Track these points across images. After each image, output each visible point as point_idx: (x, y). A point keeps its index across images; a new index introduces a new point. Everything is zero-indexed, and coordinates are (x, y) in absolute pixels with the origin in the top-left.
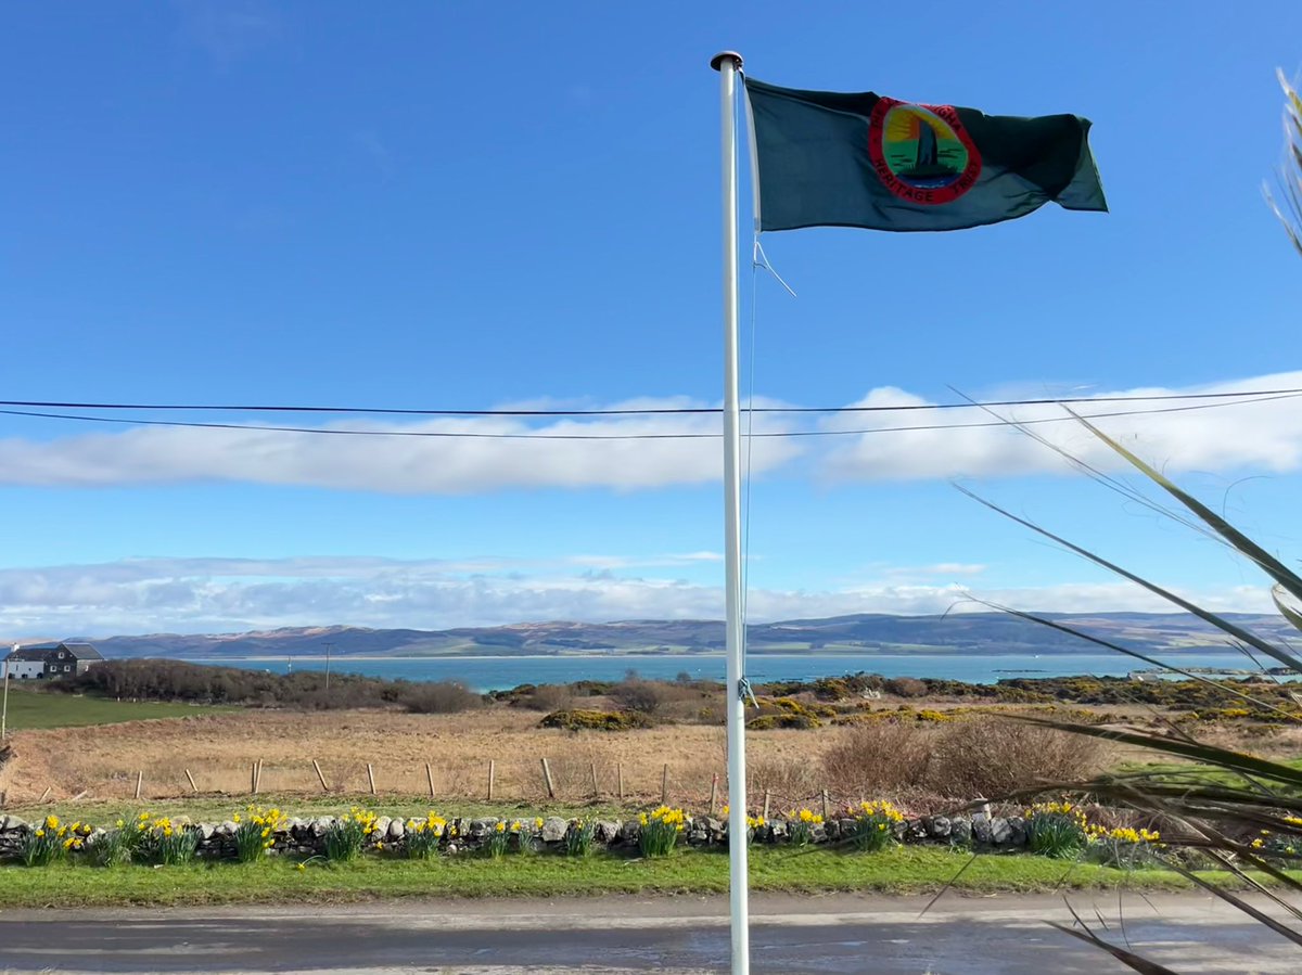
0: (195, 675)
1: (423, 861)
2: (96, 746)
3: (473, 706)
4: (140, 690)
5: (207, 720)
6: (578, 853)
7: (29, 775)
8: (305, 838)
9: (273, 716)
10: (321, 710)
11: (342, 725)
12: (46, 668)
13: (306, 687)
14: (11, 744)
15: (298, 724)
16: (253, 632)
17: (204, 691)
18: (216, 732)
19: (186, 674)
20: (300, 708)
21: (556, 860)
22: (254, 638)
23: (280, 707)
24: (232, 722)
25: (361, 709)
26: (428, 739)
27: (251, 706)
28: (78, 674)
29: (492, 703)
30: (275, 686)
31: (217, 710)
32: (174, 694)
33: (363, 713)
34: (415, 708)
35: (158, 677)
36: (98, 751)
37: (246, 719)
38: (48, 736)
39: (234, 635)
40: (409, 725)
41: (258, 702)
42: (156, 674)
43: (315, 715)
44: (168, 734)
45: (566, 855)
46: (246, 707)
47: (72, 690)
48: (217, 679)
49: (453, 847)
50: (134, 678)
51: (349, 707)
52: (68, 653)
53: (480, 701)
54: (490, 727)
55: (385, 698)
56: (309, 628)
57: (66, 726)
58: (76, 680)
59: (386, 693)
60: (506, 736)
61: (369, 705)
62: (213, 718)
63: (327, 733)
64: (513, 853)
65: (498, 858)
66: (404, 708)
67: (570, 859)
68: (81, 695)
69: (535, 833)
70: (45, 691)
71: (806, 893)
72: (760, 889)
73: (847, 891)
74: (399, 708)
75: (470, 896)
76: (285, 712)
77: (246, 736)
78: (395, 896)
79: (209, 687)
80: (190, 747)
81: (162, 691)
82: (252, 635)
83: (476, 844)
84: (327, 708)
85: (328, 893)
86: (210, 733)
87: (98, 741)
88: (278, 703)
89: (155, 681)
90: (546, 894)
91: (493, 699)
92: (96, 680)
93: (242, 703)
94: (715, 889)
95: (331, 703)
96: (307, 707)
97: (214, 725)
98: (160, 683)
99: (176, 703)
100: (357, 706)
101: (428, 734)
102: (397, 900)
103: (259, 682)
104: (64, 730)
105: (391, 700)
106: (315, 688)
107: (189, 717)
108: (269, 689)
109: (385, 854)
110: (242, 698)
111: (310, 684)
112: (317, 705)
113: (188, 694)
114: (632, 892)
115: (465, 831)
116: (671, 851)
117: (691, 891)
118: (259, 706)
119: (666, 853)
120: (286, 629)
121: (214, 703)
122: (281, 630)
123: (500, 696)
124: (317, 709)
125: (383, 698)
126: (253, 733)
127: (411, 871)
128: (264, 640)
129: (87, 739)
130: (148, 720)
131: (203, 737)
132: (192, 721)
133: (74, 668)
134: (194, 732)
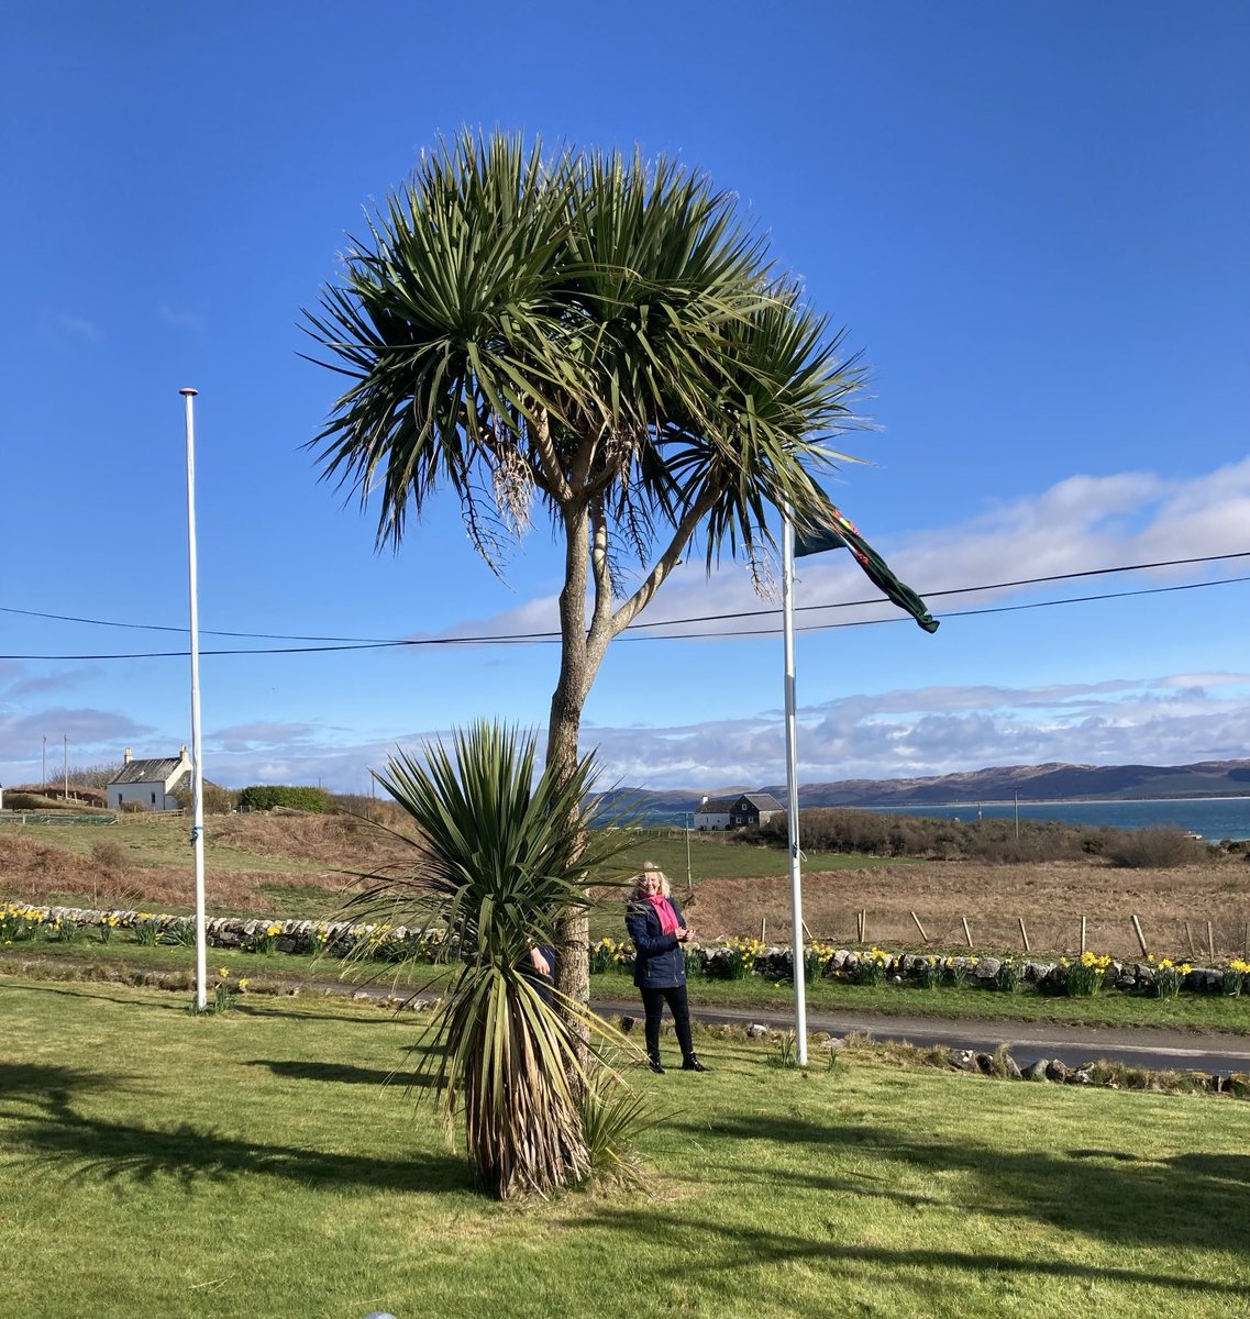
0: (872, 825)
1: (871, 987)
2: (772, 897)
3: (1196, 859)
4: (819, 841)
5: (884, 873)
6: (1006, 989)
7: (700, 922)
8: (780, 964)
9: (954, 869)
10: (1010, 863)
11: (1028, 880)
12: (732, 819)
13: (994, 837)
14: (696, 894)
15: (979, 879)
16: (951, 775)
17: (883, 842)
18: (889, 886)
19: (864, 824)
20: (985, 861)
21: (985, 994)
22: (955, 783)
23: (964, 859)
24: (909, 875)
25: (1057, 863)
26: (1126, 897)
27: (933, 859)
28: (762, 825)
29: (1221, 855)
30: (959, 838)
31: (898, 862)
32: (852, 844)
33: (1057, 866)
34: (1121, 862)
35: (836, 827)
36: (773, 902)
37: (923, 872)
38: (731, 887)
39: (931, 778)
40: (1106, 881)
41: (940, 855)
42: (833, 824)
43: (1003, 869)
44: (842, 887)
45: (996, 990)
46: (928, 860)
47: (756, 842)
48: (895, 830)
49: (899, 978)
50: (812, 829)
51: (1042, 860)
52: (750, 804)
53: (1203, 853)
54: (1206, 885)
55: (1088, 850)
56: (1017, 767)
57: (747, 878)
58: (760, 833)
59: (1088, 843)
60: (1225, 895)
61: (1067, 858)
62: (889, 872)
63: (1008, 889)
64: (948, 986)
65: (934, 989)
66: (1108, 862)
67: (998, 994)
68: (765, 847)
69: (969, 970)
70: (732, 842)
71: (1199, 1033)
72: (1153, 1027)
73: (1242, 1035)
74: (1102, 861)
75: (889, 1014)
76: (970, 865)
77: (920, 890)
78: (830, 1009)
79: (888, 839)
80: (861, 900)
81: (840, 842)
82: (952, 778)
83: (916, 976)
84: (1017, 860)
85: (782, 1004)
86: (883, 886)
87: (775, 893)
88: (962, 856)
89: (833, 832)
90: (954, 1017)
91: (1224, 851)
92: (778, 832)
93: (923, 855)
94: (1109, 1025)
95: (1020, 856)
96: (994, 860)
97: (889, 879)
98: (838, 834)
99: (856, 855)
100: (1051, 860)
101: (1128, 892)
102: (832, 1013)
103: (941, 832)
104: (744, 881)
105: (1094, 852)
106: (1004, 838)
107: (864, 870)
108: (952, 840)
109: (841, 980)
110: (923, 850)
111: (997, 834)
112: (1006, 858)
113: (867, 847)
114: (1030, 1021)
115: (909, 964)
116: (1095, 992)
117: (1085, 1024)
118: (941, 859)
119: (1090, 993)
120: (990, 769)
121: (893, 855)
122: (983, 771)
123: (1233, 847)
124: (1006, 863)
125: (1084, 850)
126: (928, 887)
127: (858, 995)
128: (966, 783)
129: (765, 890)
130: (823, 873)
131: (876, 890)
132: (867, 873)
133: (757, 820)
134: (868, 885)
